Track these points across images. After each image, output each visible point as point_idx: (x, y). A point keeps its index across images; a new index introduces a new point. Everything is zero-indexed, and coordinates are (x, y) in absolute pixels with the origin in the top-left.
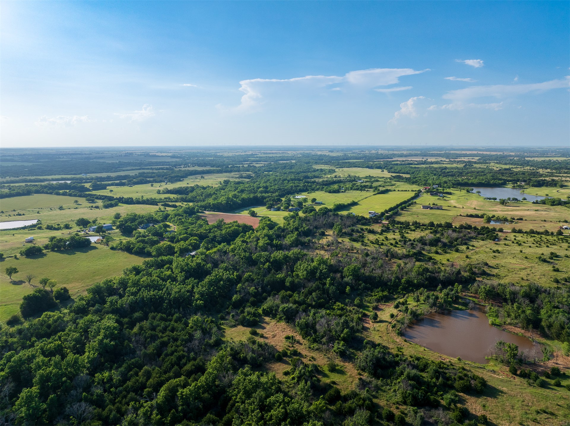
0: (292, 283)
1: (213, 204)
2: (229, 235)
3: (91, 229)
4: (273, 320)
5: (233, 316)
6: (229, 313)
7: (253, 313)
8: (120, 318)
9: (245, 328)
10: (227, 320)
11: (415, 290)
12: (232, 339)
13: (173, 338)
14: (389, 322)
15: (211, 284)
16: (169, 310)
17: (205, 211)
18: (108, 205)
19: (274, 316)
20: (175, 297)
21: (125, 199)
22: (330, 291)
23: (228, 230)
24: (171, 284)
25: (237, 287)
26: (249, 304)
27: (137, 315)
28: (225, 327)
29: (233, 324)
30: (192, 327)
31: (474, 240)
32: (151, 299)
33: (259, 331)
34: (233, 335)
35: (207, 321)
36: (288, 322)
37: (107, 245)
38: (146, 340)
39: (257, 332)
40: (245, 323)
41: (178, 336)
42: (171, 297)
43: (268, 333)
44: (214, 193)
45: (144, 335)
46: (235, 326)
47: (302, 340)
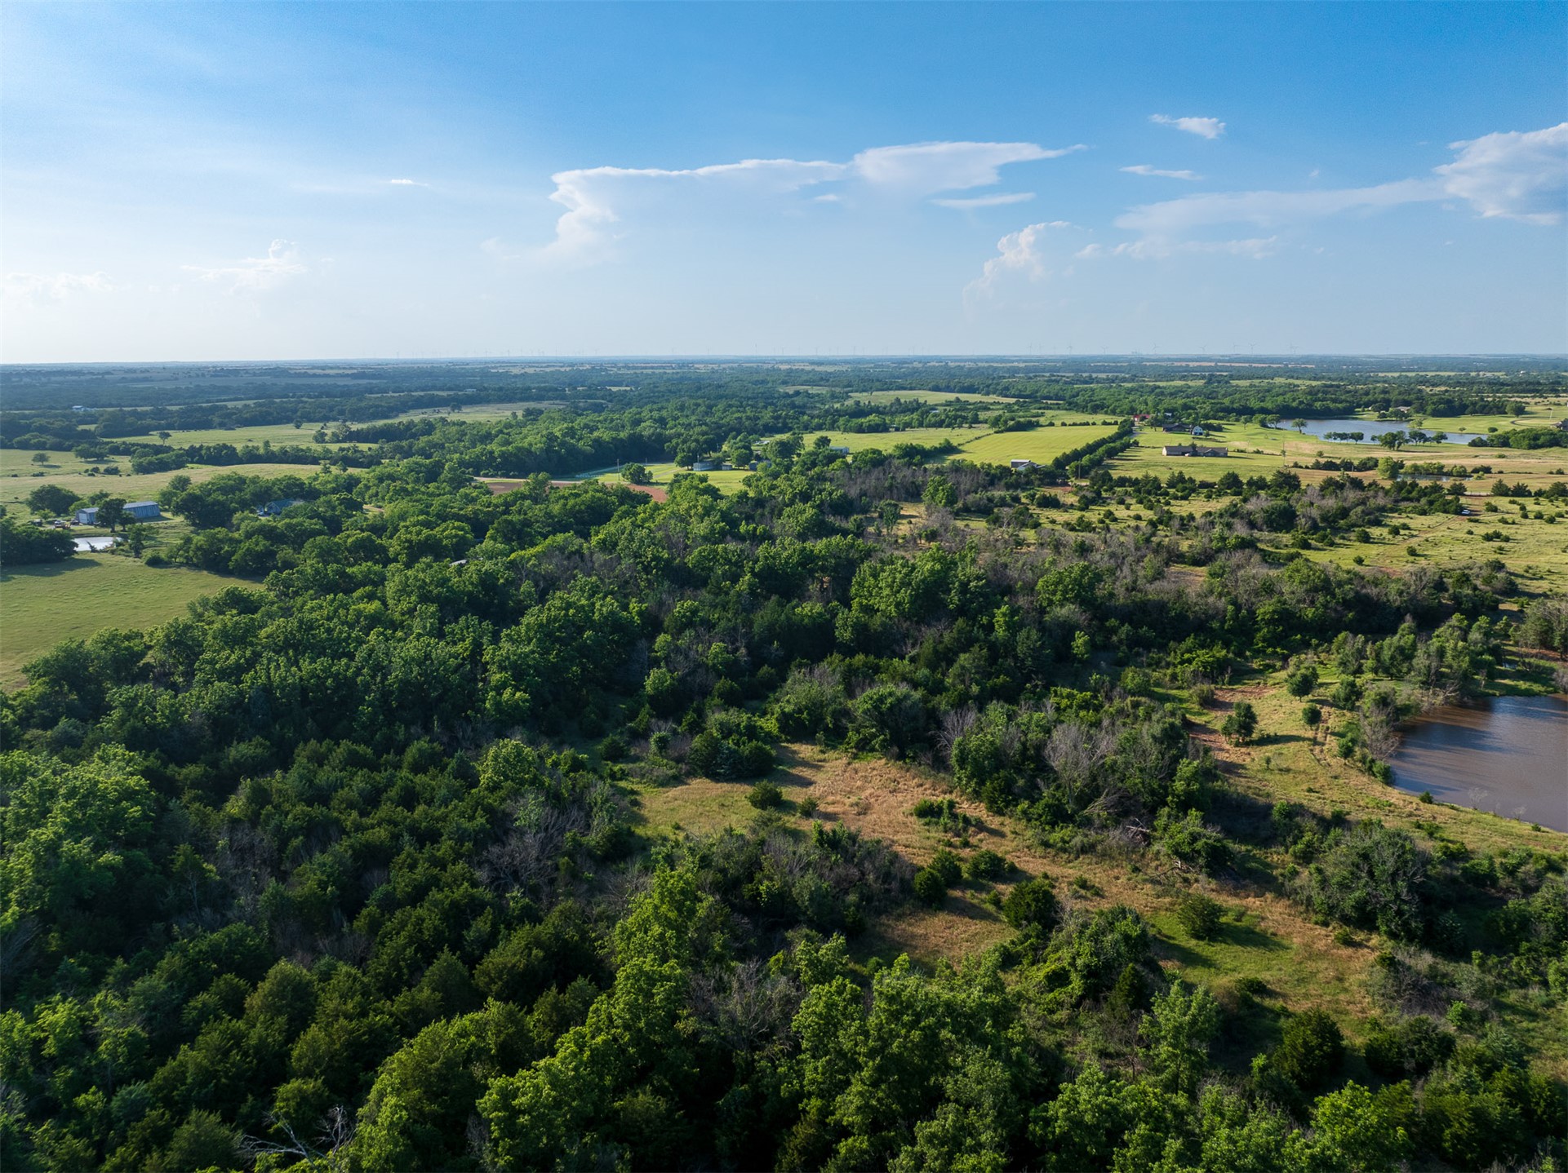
0: (861, 629)
1: (503, 455)
2: (575, 517)
3: (83, 517)
4: (831, 754)
5: (663, 743)
6: (641, 736)
7: (746, 727)
8: (165, 765)
9: (726, 787)
10: (636, 759)
11: (1314, 641)
12: (678, 827)
13: (413, 830)
14: (1309, 739)
15: (546, 634)
16: (385, 730)
17: (479, 475)
18: (150, 463)
19: (835, 737)
20: (405, 684)
21: (208, 448)
22: (1021, 650)
23: (571, 502)
24: (387, 640)
25: (656, 646)
26: (717, 701)
27: (239, 751)
28: (635, 787)
29: (670, 772)
30: (494, 788)
31: (1396, 515)
32: (304, 691)
33: (790, 793)
34: (681, 815)
35: (556, 764)
36: (901, 757)
37: (138, 555)
38: (284, 843)
39: (785, 797)
40: (720, 766)
41: (438, 820)
42: (391, 679)
43: (831, 798)
44: (501, 432)
45: (273, 823)
46: (676, 780)
47: (994, 822)
